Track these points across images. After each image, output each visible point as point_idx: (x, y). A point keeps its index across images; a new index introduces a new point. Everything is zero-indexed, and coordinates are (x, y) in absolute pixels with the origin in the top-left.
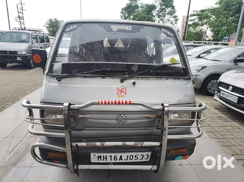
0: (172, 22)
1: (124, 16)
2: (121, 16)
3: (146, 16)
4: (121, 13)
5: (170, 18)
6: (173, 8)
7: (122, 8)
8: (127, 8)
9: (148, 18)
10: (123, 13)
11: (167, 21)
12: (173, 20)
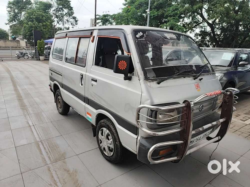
0: (73, 23)
1: (12, 11)
2: (8, 11)
3: (44, 14)
4: (8, 7)
5: (69, 18)
6: (71, 9)
7: (9, 2)
8: (15, 3)
9: (47, 17)
10: (11, 8)
11: (66, 21)
12: (73, 21)
